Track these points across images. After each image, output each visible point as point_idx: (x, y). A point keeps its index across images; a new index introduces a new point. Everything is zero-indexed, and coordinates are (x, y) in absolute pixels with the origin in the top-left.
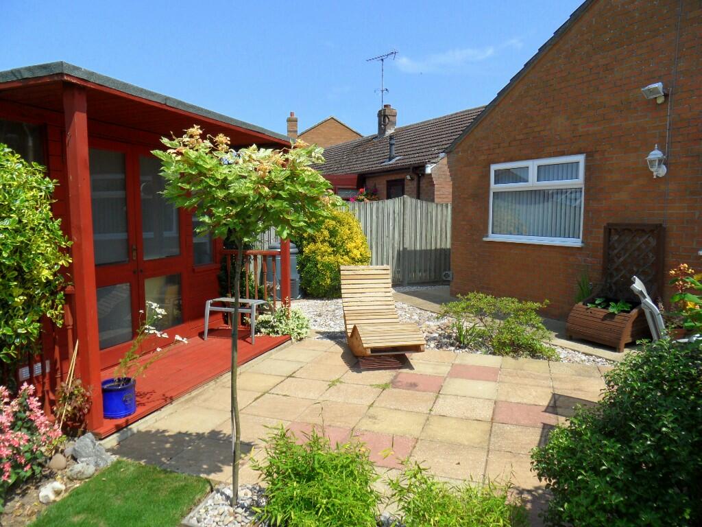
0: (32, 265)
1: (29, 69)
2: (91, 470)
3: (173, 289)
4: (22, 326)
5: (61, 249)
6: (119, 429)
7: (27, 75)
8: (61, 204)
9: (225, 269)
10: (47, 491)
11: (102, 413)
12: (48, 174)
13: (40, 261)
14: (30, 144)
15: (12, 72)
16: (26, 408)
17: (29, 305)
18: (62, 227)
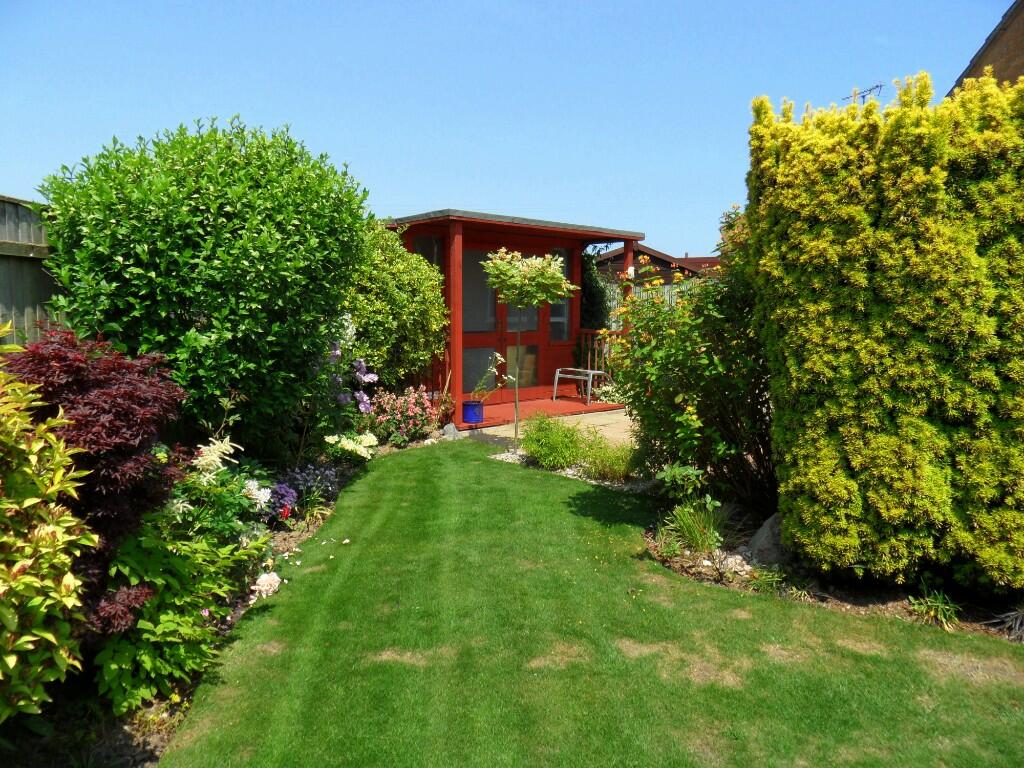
0: (428, 321)
1: (434, 213)
2: (451, 439)
3: (530, 358)
4: (422, 355)
5: (445, 315)
6: (471, 428)
7: (433, 216)
8: (446, 289)
9: (579, 345)
10: (428, 442)
11: (461, 417)
12: (441, 272)
13: (432, 319)
14: (436, 250)
15: (426, 214)
16: (421, 397)
17: (427, 344)
18: (445, 302)
